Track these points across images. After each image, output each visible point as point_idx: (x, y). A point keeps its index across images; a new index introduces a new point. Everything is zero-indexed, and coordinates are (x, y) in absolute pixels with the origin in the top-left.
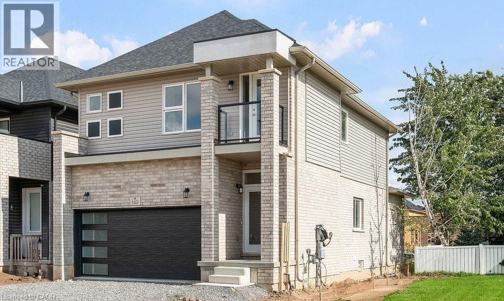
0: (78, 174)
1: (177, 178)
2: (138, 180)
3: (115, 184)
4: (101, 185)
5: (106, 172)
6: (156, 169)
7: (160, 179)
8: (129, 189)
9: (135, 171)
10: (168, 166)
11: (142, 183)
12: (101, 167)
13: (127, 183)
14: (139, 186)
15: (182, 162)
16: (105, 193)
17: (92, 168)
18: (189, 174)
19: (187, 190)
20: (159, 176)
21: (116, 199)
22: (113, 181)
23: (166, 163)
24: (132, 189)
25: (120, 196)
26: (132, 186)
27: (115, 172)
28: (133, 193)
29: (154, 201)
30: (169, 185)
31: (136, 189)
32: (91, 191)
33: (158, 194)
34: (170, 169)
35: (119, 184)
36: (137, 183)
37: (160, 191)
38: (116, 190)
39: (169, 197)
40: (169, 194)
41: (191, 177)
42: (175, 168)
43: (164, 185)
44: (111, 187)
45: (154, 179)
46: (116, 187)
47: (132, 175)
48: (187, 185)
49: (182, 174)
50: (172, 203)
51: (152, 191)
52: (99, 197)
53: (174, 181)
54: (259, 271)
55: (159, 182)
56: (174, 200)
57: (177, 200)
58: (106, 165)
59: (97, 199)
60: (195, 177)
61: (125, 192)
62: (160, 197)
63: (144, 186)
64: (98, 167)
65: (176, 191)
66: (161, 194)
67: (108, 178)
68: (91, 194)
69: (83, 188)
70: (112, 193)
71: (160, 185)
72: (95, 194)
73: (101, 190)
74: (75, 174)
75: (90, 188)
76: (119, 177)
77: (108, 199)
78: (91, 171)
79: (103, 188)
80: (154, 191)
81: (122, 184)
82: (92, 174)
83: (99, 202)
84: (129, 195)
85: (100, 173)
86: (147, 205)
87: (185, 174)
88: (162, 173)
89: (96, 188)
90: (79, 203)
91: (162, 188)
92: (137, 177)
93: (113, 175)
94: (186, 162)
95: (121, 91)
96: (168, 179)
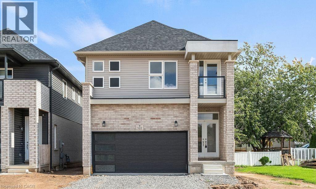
0: (96, 110)
1: (168, 115)
2: (142, 115)
3: (125, 117)
4: (114, 117)
5: (118, 109)
6: (154, 109)
7: (157, 115)
8: (135, 120)
9: (140, 109)
10: (163, 108)
11: (144, 117)
12: (114, 106)
13: (134, 117)
14: (142, 118)
15: (172, 106)
16: (117, 122)
17: (108, 106)
18: (177, 113)
19: (176, 122)
20: (157, 113)
21: (125, 126)
22: (123, 115)
23: (162, 106)
24: (138, 120)
25: (128, 124)
26: (137, 119)
27: (125, 110)
28: (138, 122)
29: (153, 127)
30: (163, 118)
31: (140, 120)
32: (106, 120)
33: (156, 124)
34: (164, 109)
35: (128, 117)
36: (141, 117)
37: (157, 122)
38: (125, 120)
39: (163, 126)
40: (164, 124)
41: (178, 115)
42: (167, 109)
43: (160, 119)
44: (122, 119)
45: (153, 115)
46: (125, 119)
47: (137, 112)
48: (175, 119)
49: (172, 113)
50: (165, 129)
51: (151, 122)
52: (113, 124)
53: (167, 117)
54: (226, 166)
55: (157, 117)
56: (167, 127)
57: (169, 127)
58: (118, 105)
59: (111, 126)
60: (181, 115)
61: (132, 122)
62: (158, 126)
63: (146, 119)
64: (111, 106)
65: (168, 122)
66: (158, 124)
67: (120, 113)
68: (106, 122)
69: (100, 119)
70: (122, 122)
71: (157, 119)
72: (109, 122)
73: (114, 120)
74: (94, 110)
75: (106, 119)
76: (127, 112)
77: (120, 126)
78: (107, 108)
79: (115, 119)
80: (153, 122)
81: (130, 117)
82: (107, 110)
83: (112, 127)
84: (136, 124)
85: (113, 110)
86: (148, 130)
87: (174, 113)
88: (158, 112)
89: (110, 119)
90: (97, 127)
91: (159, 120)
92: (140, 113)
93: (123, 111)
94: (175, 106)
95: (120, 61)
96: (163, 115)
